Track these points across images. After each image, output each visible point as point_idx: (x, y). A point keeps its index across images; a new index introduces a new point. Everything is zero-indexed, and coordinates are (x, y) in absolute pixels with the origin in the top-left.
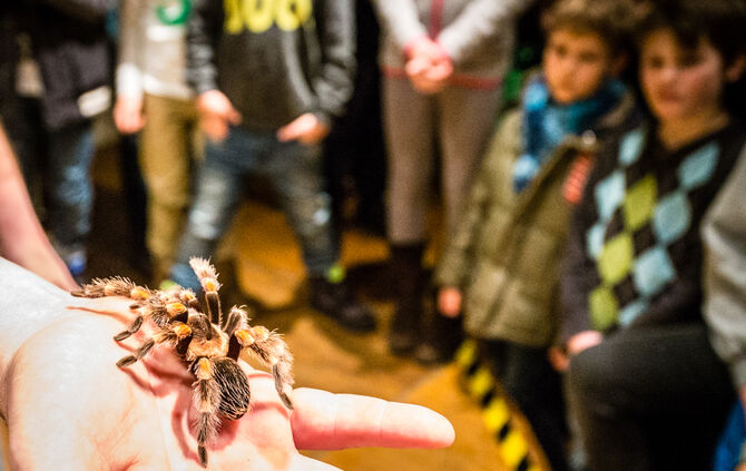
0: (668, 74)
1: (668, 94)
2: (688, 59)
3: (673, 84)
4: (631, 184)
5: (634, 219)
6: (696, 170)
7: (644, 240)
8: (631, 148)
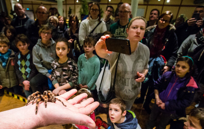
0: (22, 47)
1: (23, 49)
2: (24, 45)
3: (23, 48)
4: (21, 61)
5: (24, 65)
6: (28, 57)
7: (26, 67)
8: (19, 56)
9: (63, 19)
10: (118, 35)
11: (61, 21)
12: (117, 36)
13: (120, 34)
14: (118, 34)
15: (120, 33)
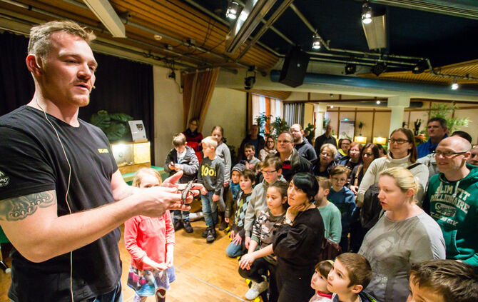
9: (358, 149)
10: (441, 200)
11: (354, 152)
12: (438, 200)
13: (443, 198)
14: (439, 197)
15: (446, 195)
